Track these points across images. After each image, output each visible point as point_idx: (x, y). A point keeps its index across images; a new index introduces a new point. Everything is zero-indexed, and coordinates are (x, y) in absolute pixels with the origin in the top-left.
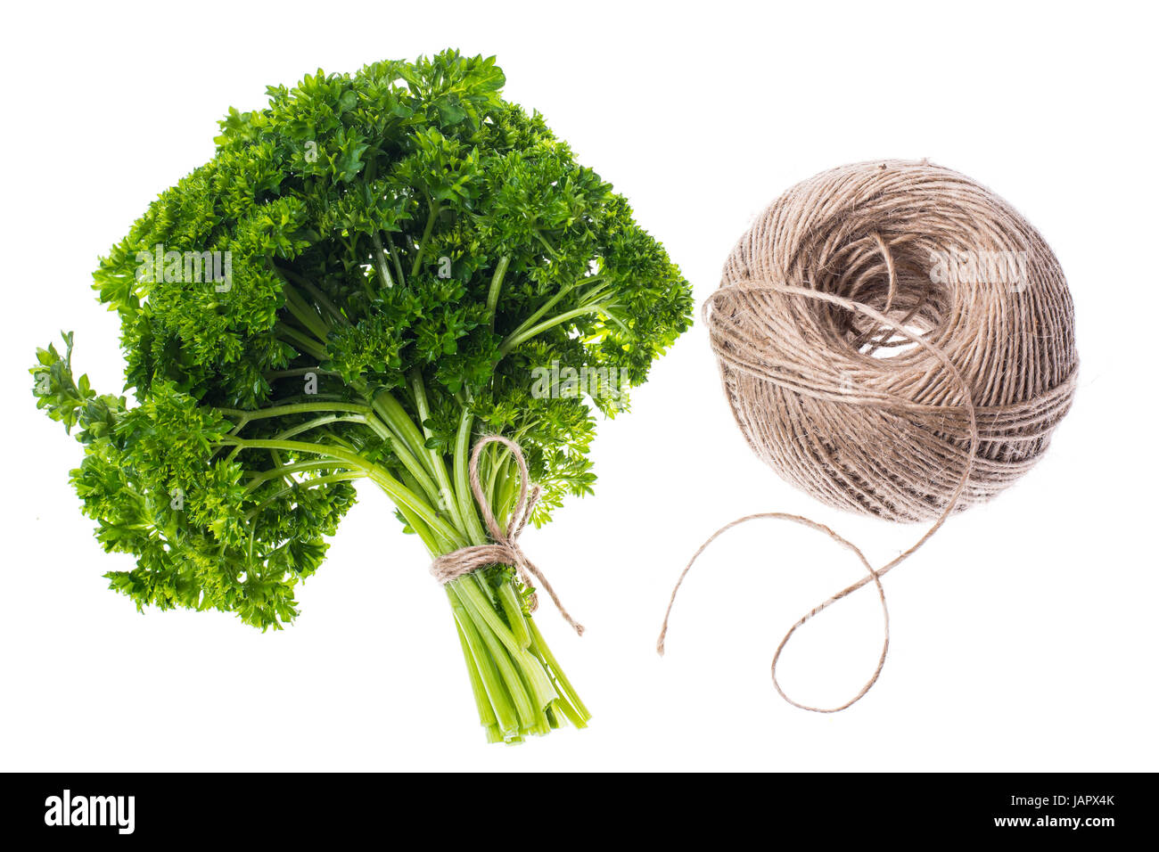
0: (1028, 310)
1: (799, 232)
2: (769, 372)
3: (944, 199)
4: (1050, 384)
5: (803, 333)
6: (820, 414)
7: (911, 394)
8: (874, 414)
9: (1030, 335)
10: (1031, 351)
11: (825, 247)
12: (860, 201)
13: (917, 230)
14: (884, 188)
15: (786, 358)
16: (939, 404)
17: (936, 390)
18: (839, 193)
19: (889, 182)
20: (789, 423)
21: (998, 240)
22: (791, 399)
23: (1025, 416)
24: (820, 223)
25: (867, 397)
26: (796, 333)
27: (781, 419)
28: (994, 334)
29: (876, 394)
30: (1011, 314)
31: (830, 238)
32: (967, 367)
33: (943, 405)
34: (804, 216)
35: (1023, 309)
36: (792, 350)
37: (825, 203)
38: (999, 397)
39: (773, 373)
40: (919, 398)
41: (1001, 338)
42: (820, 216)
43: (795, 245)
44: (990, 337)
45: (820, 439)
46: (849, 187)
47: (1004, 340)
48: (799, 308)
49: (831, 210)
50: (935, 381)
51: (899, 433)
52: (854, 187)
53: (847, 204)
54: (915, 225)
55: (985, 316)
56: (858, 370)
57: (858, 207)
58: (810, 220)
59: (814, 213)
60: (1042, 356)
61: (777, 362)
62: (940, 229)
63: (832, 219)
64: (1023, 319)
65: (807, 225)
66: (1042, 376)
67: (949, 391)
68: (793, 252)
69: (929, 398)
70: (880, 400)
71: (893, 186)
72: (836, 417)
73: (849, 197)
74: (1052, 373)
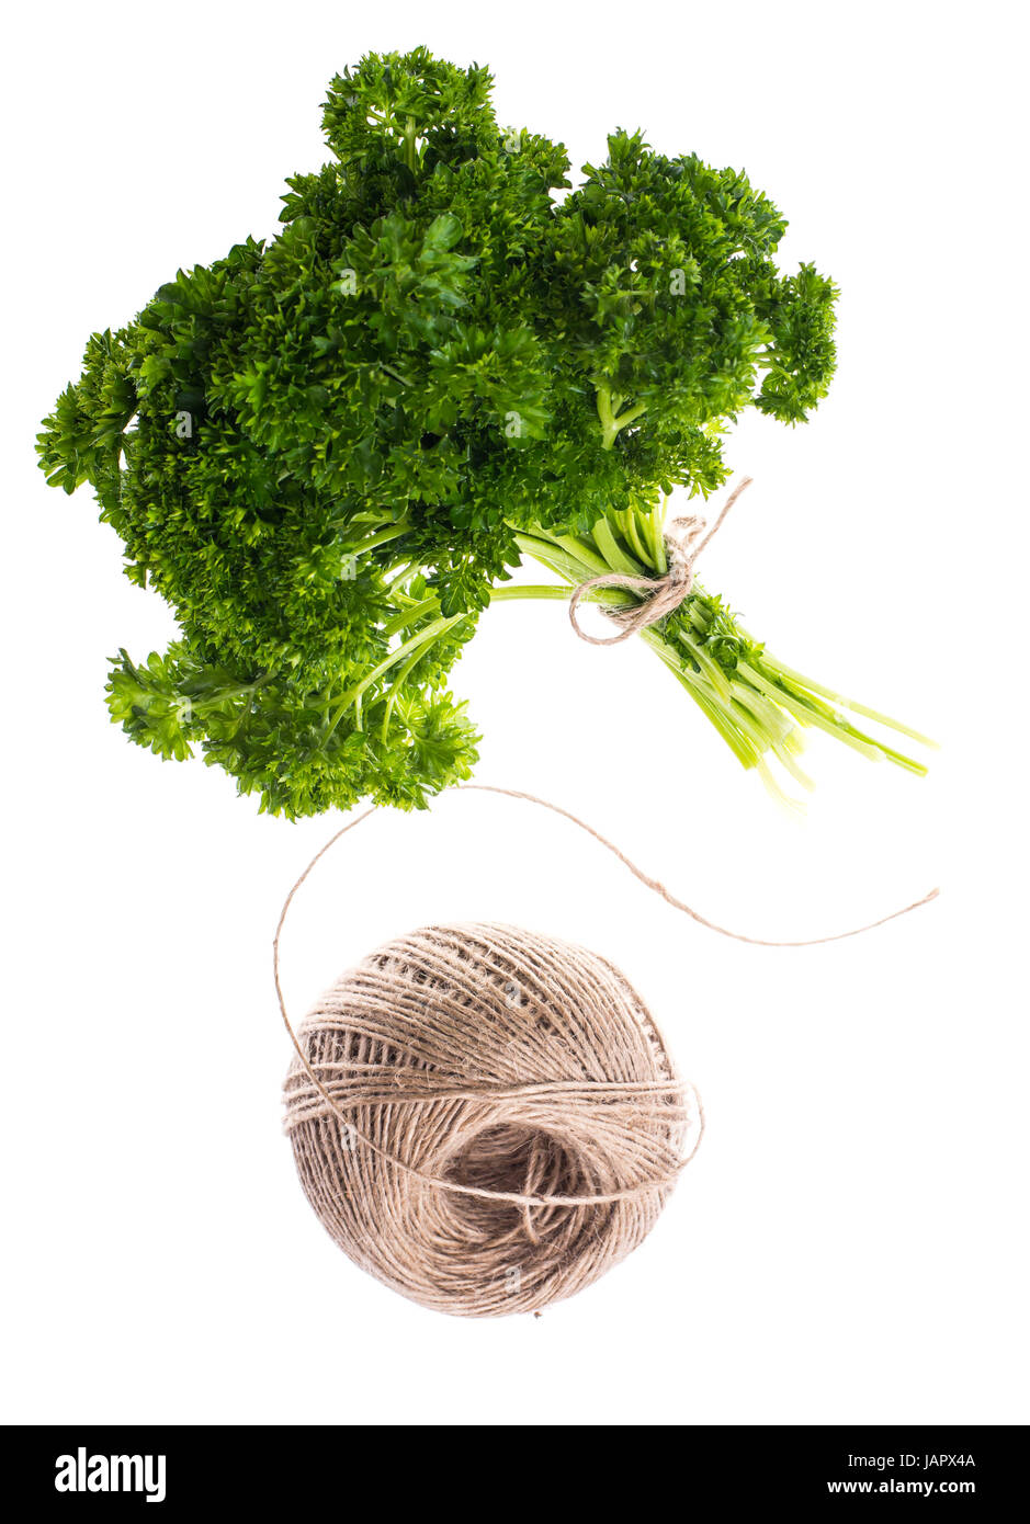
0: (361, 1209)
1: (614, 1237)
2: (624, 1094)
3: (467, 1298)
4: (317, 1125)
5: (593, 1142)
6: (563, 1063)
7: (469, 1107)
8: (504, 1077)
9: (353, 1181)
10: (348, 1165)
11: (582, 1219)
12: (554, 1277)
13: (488, 1253)
14: (532, 1296)
15: (607, 1115)
16: (436, 1103)
17: (443, 1116)
18: (578, 1280)
19: (527, 1303)
20: (593, 1043)
21: (405, 1271)
22: (596, 1071)
23: (340, 1092)
24: (592, 1247)
25: (516, 1097)
26: (602, 1142)
27: (602, 1044)
28: (391, 1182)
29: (507, 1101)
30: (377, 1204)
31: (578, 1229)
32: (415, 1144)
33: (432, 1101)
34: (611, 1251)
35: (367, 1208)
36: (603, 1125)
37: (591, 1268)
38: (373, 1114)
39: (618, 1095)
40: (460, 1104)
41: (384, 1179)
42: (594, 1256)
43: (615, 1223)
44: (396, 1179)
45: (556, 1032)
46: (568, 1287)
47: (380, 1176)
48: (601, 1164)
49: (584, 1262)
50: (446, 1127)
51: (475, 1063)
52: (563, 1289)
53: (566, 1273)
54: (491, 1259)
55: (405, 1198)
56: (530, 1118)
57: (555, 1270)
58: (603, 1249)
59: (600, 1257)
60: (334, 1155)
61: (614, 1109)
62: (465, 1262)
63: (580, 1253)
64: (365, 1199)
65: (605, 1245)
66: (330, 1135)
67: (429, 1116)
68: (617, 1216)
69: (449, 1107)
70: (501, 1095)
71: (522, 1299)
72: (545, 1065)
73: (565, 1279)
74: (318, 1137)
